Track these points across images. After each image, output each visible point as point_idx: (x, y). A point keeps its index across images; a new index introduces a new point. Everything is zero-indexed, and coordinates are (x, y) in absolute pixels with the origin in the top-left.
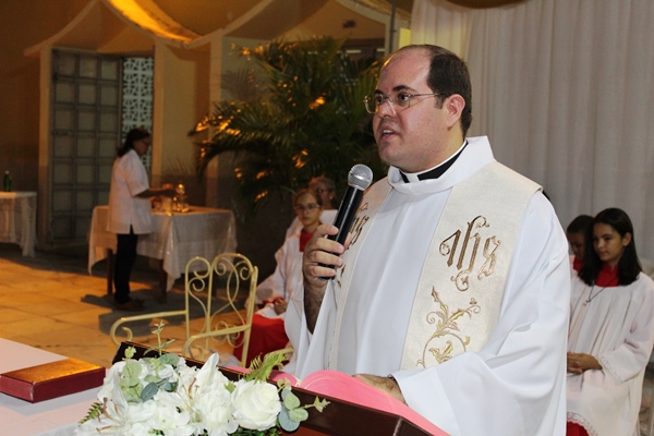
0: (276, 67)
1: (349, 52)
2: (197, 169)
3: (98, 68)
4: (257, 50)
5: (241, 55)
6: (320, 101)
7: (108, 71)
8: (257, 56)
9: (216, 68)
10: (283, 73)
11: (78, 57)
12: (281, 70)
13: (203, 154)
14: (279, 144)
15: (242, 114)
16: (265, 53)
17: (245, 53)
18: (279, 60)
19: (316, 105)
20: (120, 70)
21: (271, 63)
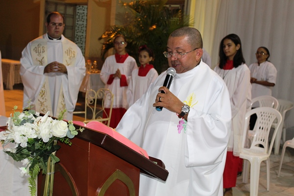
0: (137, 12)
1: (172, 6)
2: (101, 54)
3: (65, 9)
4: (130, 4)
5: (123, 5)
6: (154, 27)
7: (70, 11)
8: (130, 6)
9: (114, 11)
10: (140, 14)
11: (56, 4)
12: (140, 13)
13: (104, 48)
14: (136, 44)
15: (120, 31)
16: (133, 5)
17: (125, 4)
18: (139, 8)
19: (152, 29)
20: (75, 10)
21: (136, 10)
